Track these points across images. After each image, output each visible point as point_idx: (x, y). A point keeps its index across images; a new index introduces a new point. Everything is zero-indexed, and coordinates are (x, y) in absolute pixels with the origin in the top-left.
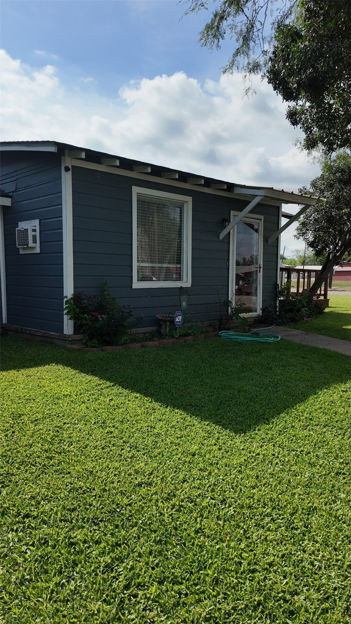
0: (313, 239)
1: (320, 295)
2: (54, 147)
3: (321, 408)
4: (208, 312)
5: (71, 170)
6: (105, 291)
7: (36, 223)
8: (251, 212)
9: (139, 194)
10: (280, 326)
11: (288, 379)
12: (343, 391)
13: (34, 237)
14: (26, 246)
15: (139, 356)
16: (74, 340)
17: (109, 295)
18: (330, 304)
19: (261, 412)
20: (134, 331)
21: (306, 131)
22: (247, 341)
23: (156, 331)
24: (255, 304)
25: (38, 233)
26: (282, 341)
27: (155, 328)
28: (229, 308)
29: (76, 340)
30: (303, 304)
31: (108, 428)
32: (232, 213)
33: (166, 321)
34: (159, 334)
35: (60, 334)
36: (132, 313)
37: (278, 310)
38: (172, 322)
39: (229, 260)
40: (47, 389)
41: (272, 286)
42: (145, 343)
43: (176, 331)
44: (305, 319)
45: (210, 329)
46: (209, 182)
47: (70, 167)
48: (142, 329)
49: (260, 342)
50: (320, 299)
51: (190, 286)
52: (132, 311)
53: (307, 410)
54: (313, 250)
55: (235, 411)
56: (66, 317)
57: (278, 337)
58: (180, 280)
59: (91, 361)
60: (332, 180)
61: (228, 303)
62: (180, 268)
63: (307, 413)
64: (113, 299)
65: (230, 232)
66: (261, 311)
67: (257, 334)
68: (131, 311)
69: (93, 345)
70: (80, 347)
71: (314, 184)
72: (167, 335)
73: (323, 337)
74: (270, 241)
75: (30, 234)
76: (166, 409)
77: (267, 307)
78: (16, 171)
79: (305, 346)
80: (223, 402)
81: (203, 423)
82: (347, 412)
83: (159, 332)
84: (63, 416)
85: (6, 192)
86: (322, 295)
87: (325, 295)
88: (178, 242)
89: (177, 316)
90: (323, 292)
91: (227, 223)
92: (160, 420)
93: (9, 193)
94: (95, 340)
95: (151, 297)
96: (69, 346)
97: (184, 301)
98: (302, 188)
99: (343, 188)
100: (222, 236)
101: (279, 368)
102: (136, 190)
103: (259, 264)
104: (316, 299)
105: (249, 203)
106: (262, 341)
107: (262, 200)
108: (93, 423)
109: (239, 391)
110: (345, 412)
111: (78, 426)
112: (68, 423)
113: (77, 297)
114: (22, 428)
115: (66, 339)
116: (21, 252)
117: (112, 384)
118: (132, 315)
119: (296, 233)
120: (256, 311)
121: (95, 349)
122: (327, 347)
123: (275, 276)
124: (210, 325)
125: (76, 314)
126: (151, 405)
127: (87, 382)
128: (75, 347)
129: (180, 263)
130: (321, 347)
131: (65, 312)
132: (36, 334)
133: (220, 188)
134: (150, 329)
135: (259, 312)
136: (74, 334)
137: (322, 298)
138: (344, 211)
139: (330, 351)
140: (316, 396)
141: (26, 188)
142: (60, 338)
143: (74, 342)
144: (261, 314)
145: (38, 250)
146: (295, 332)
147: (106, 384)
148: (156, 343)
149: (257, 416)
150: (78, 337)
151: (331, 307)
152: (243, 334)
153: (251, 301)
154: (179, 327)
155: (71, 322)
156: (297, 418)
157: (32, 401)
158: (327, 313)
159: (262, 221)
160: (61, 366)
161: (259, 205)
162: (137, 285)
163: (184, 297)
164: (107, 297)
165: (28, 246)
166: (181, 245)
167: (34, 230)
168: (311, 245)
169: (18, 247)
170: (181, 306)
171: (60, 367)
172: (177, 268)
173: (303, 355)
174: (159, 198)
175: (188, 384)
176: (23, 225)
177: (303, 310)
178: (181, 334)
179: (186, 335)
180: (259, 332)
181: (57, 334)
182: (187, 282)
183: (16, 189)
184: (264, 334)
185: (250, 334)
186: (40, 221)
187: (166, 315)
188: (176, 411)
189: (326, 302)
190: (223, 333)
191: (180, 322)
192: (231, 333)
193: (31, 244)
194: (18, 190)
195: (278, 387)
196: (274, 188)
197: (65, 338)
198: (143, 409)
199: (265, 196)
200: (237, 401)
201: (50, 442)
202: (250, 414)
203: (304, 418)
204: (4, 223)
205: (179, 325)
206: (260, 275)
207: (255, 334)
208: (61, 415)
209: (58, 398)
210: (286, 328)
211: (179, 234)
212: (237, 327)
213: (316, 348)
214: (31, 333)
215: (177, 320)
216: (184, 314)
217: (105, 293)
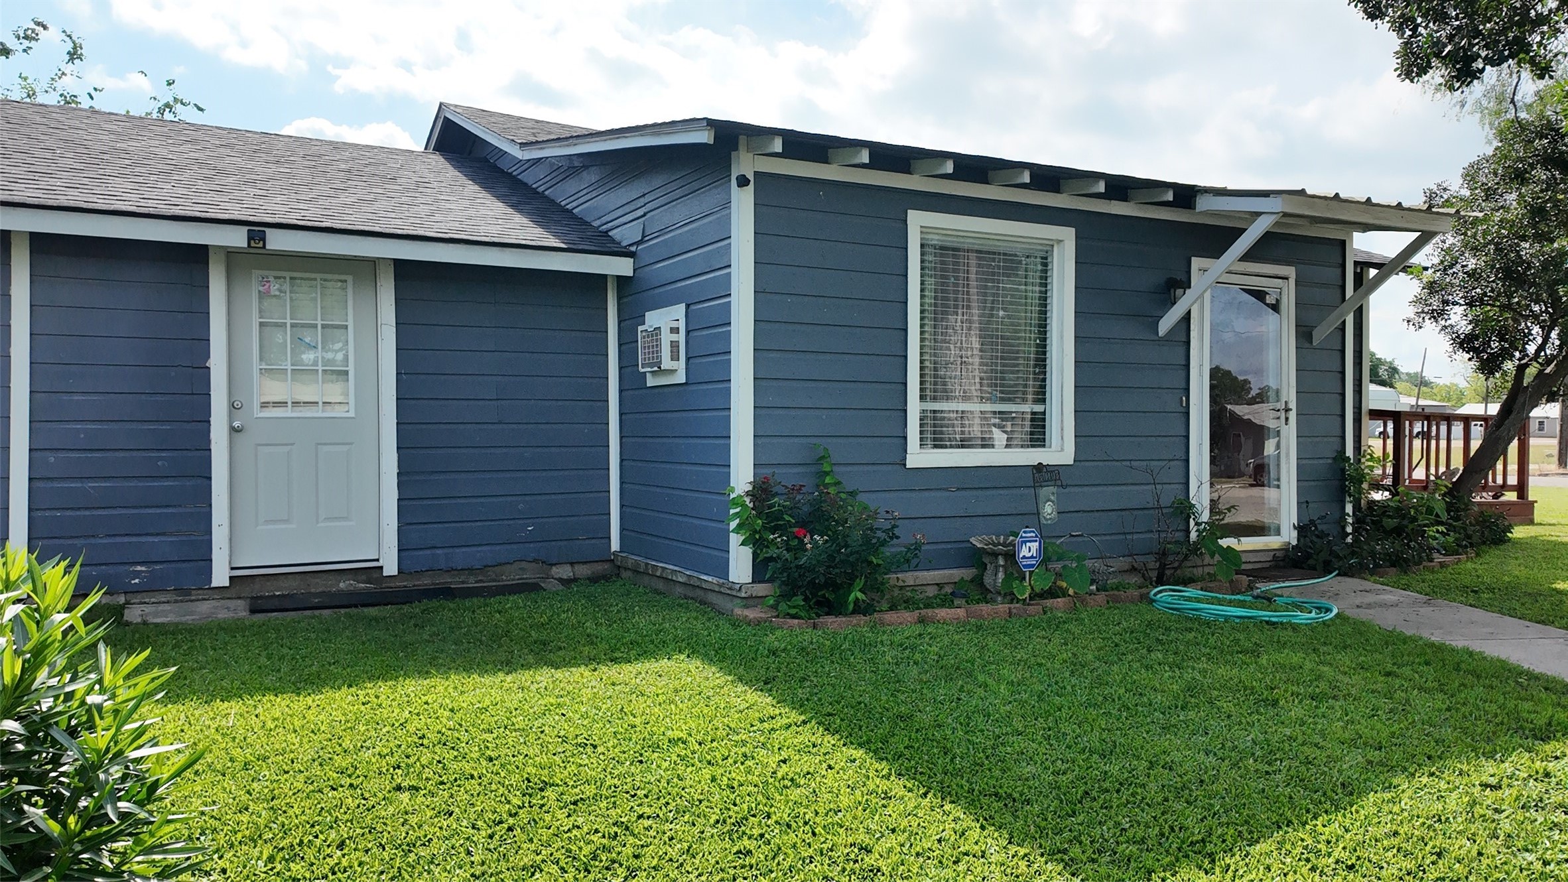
0: (1470, 327)
1: (1505, 487)
2: (707, 132)
3: (1396, 834)
4: (1125, 533)
5: (752, 183)
6: (827, 474)
7: (679, 311)
8: (1247, 257)
9: (924, 230)
10: (1352, 576)
11: (1317, 739)
12: (1485, 786)
13: (674, 345)
14: (656, 369)
15: (901, 645)
16: (751, 597)
17: (838, 483)
18: (1538, 516)
19: (1197, 834)
20: (909, 578)
21: (1400, 30)
22: (1227, 619)
23: (972, 581)
24: (1276, 511)
25: (681, 337)
26: (1338, 621)
27: (967, 573)
28: (1191, 520)
29: (756, 597)
30: (1437, 515)
31: (746, 842)
32: (1196, 262)
33: (995, 555)
34: (977, 591)
35: (721, 581)
36: (896, 531)
37: (1349, 529)
38: (1011, 556)
39: (1187, 390)
40: (638, 721)
41: (1330, 461)
42: (930, 612)
43: (1021, 581)
44: (1438, 558)
45: (1134, 579)
46: (1120, 187)
47: (751, 177)
48: (932, 573)
49: (1267, 622)
50: (1502, 499)
51: (1071, 462)
52: (897, 527)
53: (1348, 836)
54: (1470, 359)
55: (1118, 824)
56: (735, 539)
57: (1328, 610)
58: (1044, 446)
59: (774, 654)
60: (1520, 160)
61: (1185, 509)
62: (1044, 413)
63: (1344, 848)
64: (852, 494)
65: (1189, 313)
66: (1295, 534)
67: (1269, 600)
68: (894, 526)
69: (793, 611)
70: (763, 615)
71: (1470, 175)
72: (999, 593)
73: (1478, 614)
74: (1319, 336)
75: (666, 338)
76: (920, 799)
77: (1312, 522)
78: (644, 195)
79: (1405, 640)
80: (1094, 794)
81: (1013, 849)
82: (1480, 854)
83: (978, 581)
84: (646, 796)
85: (624, 244)
86: (1512, 488)
87: (1521, 488)
88: (1038, 346)
89: (1025, 542)
90: (1513, 480)
91: (1179, 292)
92: (893, 831)
93: (630, 245)
94: (799, 600)
95: (958, 489)
96: (738, 611)
97: (1049, 500)
98: (1435, 188)
99: (1556, 179)
100: (1166, 324)
101: (1300, 702)
102: (917, 221)
103: (1283, 400)
104: (1490, 500)
105: (1238, 232)
106: (1274, 619)
107: (1277, 224)
108: (712, 821)
109: (1152, 765)
110: (1474, 853)
111: (671, 826)
112: (649, 817)
113: (761, 491)
114: (534, 820)
115: (734, 593)
116: (651, 381)
117: (803, 718)
118: (898, 538)
119: (1410, 312)
120: (1278, 532)
121: (796, 621)
122: (1476, 646)
123: (1339, 433)
124: (1133, 569)
125: (755, 532)
126: (884, 785)
127: (742, 708)
128: (751, 614)
129: (1043, 401)
130: (1459, 643)
131: (733, 524)
132: (674, 578)
133: (1156, 200)
134: (956, 574)
135: (1289, 536)
136: (753, 582)
137: (1511, 496)
138: (1556, 245)
139: (1485, 658)
140: (1387, 796)
141: (662, 232)
142: (722, 590)
143: (752, 601)
144: (1294, 542)
145: (680, 378)
146: (1392, 595)
147: (788, 718)
148: (961, 612)
149: (1183, 842)
150: (761, 589)
151: (1541, 524)
152: (1228, 597)
153: (1264, 503)
154: (1031, 573)
155: (747, 552)
156: (1308, 860)
157: (589, 750)
158: (1517, 543)
159: (1292, 282)
160: (699, 663)
161: (1268, 237)
162: (919, 457)
163: (1047, 491)
164: (832, 490)
165: (660, 367)
166: (1045, 353)
167: (675, 330)
168: (1465, 343)
169: (643, 370)
170: (1039, 514)
171: (695, 664)
172: (1033, 413)
173: (1389, 667)
174: (985, 237)
175: (1007, 734)
176: (654, 319)
177: (1431, 531)
178: (1037, 590)
179: (1052, 593)
180: (1279, 592)
181: (715, 580)
182: (1062, 450)
183: (643, 237)
184: (1289, 600)
185: (1249, 598)
186: (688, 306)
187: (998, 536)
188: (947, 807)
189: (1525, 510)
190: (1164, 595)
191: (1032, 557)
192: (1190, 592)
193: (667, 363)
194: (647, 238)
195: (1276, 760)
196: (1309, 192)
197: (731, 592)
198: (858, 793)
199: (1285, 215)
200: (1133, 795)
201: (584, 863)
202: (1163, 835)
203: (1331, 860)
204: (618, 317)
205: (1032, 566)
206: (1290, 433)
207: (1264, 598)
208: (640, 793)
209: (656, 747)
210: (1368, 585)
211: (1040, 326)
212: (1212, 577)
213: (1439, 648)
214: (664, 576)
215: (1024, 552)
216: (1044, 536)
217: (828, 480)
